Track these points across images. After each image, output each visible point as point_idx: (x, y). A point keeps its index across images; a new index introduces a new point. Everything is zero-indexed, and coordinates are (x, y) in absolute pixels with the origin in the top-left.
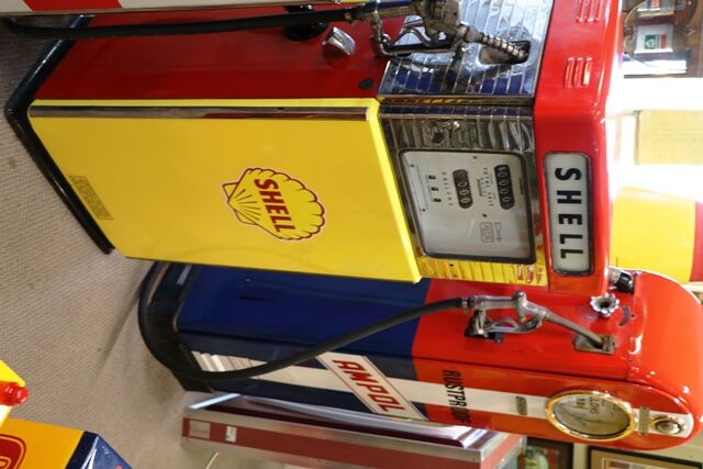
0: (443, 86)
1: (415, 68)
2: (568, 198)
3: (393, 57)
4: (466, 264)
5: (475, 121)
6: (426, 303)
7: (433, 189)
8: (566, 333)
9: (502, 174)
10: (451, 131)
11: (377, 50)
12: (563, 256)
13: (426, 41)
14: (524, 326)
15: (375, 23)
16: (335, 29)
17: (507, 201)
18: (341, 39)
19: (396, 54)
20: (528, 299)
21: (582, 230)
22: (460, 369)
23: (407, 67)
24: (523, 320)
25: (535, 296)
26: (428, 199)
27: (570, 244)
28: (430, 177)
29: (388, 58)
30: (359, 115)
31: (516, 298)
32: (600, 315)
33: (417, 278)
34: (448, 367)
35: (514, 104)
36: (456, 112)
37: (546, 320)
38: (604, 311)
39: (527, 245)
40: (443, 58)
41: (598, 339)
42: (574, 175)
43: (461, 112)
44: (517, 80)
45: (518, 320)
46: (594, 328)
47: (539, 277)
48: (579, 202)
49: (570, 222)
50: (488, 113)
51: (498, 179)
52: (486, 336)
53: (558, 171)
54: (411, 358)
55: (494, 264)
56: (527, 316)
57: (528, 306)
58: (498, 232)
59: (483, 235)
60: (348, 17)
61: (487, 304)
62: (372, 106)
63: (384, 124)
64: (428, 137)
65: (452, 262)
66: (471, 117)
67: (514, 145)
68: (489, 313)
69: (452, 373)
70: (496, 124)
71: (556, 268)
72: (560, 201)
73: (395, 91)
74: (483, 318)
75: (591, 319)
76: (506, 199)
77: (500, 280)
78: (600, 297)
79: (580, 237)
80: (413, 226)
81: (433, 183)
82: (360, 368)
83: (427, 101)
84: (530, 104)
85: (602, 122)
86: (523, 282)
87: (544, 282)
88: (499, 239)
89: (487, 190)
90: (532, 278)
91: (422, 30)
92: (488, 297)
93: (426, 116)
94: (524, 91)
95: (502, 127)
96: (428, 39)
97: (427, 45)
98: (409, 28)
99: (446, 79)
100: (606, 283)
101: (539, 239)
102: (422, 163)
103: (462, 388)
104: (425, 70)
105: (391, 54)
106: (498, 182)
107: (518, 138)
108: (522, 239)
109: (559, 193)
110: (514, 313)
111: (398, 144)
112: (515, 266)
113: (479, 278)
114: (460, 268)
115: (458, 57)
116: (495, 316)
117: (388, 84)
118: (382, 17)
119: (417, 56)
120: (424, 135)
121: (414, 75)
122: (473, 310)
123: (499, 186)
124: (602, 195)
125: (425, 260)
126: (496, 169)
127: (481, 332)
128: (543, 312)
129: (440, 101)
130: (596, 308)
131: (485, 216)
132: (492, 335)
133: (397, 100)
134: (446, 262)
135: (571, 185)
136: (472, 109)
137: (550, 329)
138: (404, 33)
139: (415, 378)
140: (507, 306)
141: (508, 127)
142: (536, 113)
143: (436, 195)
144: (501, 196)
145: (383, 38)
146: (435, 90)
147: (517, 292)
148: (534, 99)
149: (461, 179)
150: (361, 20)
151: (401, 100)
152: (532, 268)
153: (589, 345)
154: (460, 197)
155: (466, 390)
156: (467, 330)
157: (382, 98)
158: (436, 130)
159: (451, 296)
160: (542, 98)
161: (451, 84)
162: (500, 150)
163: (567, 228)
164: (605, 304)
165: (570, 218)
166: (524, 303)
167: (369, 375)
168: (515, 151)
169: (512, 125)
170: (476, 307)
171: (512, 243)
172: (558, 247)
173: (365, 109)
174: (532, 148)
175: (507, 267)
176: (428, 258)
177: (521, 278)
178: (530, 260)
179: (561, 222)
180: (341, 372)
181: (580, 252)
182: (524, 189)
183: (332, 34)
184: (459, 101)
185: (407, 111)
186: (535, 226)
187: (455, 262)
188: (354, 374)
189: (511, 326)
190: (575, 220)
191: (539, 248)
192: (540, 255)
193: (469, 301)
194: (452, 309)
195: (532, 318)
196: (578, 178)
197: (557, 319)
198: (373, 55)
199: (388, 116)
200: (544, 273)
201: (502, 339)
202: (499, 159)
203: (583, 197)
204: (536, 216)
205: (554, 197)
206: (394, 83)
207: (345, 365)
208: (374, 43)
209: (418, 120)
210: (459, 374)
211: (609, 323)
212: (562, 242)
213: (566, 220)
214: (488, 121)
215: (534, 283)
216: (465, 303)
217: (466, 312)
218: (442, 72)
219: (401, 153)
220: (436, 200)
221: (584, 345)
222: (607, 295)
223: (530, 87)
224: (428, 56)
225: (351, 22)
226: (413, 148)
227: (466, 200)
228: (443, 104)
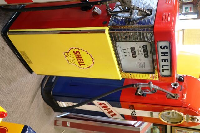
0: (127, 23)
1: (119, 18)
2: (164, 54)
3: (112, 15)
4: (135, 74)
5: (137, 33)
6: (124, 85)
7: (125, 53)
8: (164, 93)
9: (145, 48)
10: (129, 36)
11: (107, 13)
12: (163, 71)
13: (122, 10)
14: (152, 92)
15: (107, 5)
16: (96, 7)
17: (146, 56)
18: (97, 10)
19: (113, 14)
20: (153, 84)
21: (169, 63)
22: (134, 104)
23: (117, 18)
24: (152, 90)
25: (155, 83)
26: (124, 56)
27: (165, 68)
28: (124, 49)
29: (111, 15)
30: (103, 32)
31: (149, 84)
32: (174, 88)
33: (121, 79)
34: (130, 104)
35: (148, 28)
36: (131, 30)
37: (158, 90)
38: (175, 87)
39: (153, 68)
40: (127, 15)
41: (173, 95)
42: (166, 48)
43: (133, 30)
44: (149, 21)
45: (150, 90)
46: (172, 92)
47: (156, 78)
48: (167, 55)
49: (165, 61)
50: (141, 30)
51: (144, 49)
52: (141, 95)
53: (161, 47)
54: (119, 101)
55: (143, 74)
56: (153, 89)
57: (153, 86)
58: (144, 65)
59: (139, 66)
60: (99, 3)
61: (141, 85)
62: (107, 29)
63: (110, 34)
64: (123, 38)
65: (131, 74)
66: (136, 31)
67: (148, 39)
68: (142, 88)
69: (131, 106)
70: (143, 34)
71: (161, 75)
72: (162, 55)
73: (113, 25)
74: (140, 90)
75: (171, 89)
76: (146, 55)
77: (145, 78)
78: (174, 83)
79: (168, 66)
80: (119, 64)
81: (125, 51)
82: (105, 105)
83: (123, 27)
84: (153, 27)
85: (174, 32)
87: (158, 79)
88: (144, 67)
89: (141, 53)
90: (154, 78)
91: (121, 7)
92: (141, 84)
93: (122, 31)
94: (151, 24)
95: (145, 34)
96: (123, 9)
97: (122, 11)
98: (117, 6)
99: (128, 21)
100: (176, 79)
101: (156, 67)
102: (121, 45)
103: (134, 110)
104: (122, 18)
105: (112, 14)
106: (144, 50)
107: (149, 37)
108: (151, 67)
109: (162, 53)
110: (149, 88)
111: (114, 40)
112: (149, 74)
113: (139, 78)
114: (133, 76)
115: (131, 14)
116: (144, 89)
117: (111, 22)
118: (109, 3)
119: (120, 14)
120: (122, 37)
121: (118, 20)
122: (137, 87)
123: (144, 51)
124: (174, 54)
125: (123, 73)
126: (143, 47)
127: (140, 94)
128: (157, 87)
129: (126, 27)
130: (173, 86)
131: (140, 60)
132: (143, 95)
133: (114, 27)
134: (129, 74)
135: (165, 50)
136: (136, 29)
137: (159, 92)
138: (115, 8)
139: (121, 107)
140: (147, 86)
141: (146, 34)
142: (154, 30)
143: (126, 54)
144: (145, 54)
145: (109, 9)
146: (125, 24)
147: (150, 82)
148: (154, 26)
149: (133, 50)
150: (103, 4)
151: (115, 27)
152: (154, 75)
153: (171, 97)
154: (133, 55)
155: (136, 110)
156: (135, 93)
157: (109, 27)
158: (125, 35)
159: (130, 83)
160: (156, 26)
161: (129, 22)
162: (144, 41)
163: (164, 63)
164: (175, 85)
165: (165, 60)
166: (152, 85)
167: (108, 107)
168: (148, 41)
169: (148, 34)
170: (138, 87)
171: (148, 68)
172: (161, 69)
173: (105, 30)
174: (153, 40)
175: (147, 75)
176: (124, 73)
177: (151, 78)
178: (154, 73)
179: (162, 61)
181: (168, 70)
182: (151, 52)
183: (95, 8)
184: (132, 27)
185: (117, 30)
186: (155, 63)
187: (132, 74)
188: (103, 106)
189: (148, 92)
190: (166, 61)
191: (156, 69)
192: (156, 71)
193: (136, 85)
194: (131, 87)
195: (154, 89)
196: (167, 48)
197: (162, 89)
198: (107, 14)
199: (111, 32)
200: (158, 76)
201: (146, 96)
202: (144, 44)
203: (169, 54)
204: (155, 60)
205: (160, 54)
206: (113, 22)
207: (101, 104)
208: (107, 11)
209: (120, 33)
210: (134, 106)
211: (177, 90)
212: (163, 67)
213: (164, 61)
214: (141, 32)
215: (155, 79)
216: (135, 85)
217: (135, 88)
218: (127, 19)
219: (115, 42)
220: (126, 56)
221: (170, 97)
222: (176, 82)
223: (152, 22)
224: (123, 14)
225: (100, 5)
226: (119, 41)
227: (134, 56)
228: (127, 28)
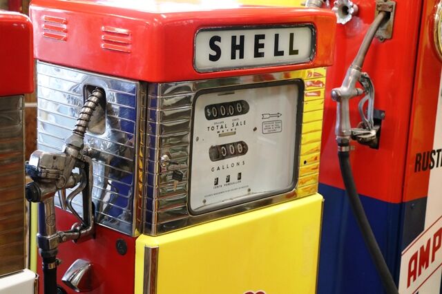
0: (126, 170)
1: (107, 198)
2: (237, 48)
3: (95, 220)
4: (304, 148)
5: (161, 139)
6: (342, 186)
7: (228, 181)
8: (374, 48)
9: (214, 112)
10: (170, 163)
11: (87, 237)
12: (296, 52)
13: (80, 187)
14: (367, 90)
15: (60, 238)
16: (64, 279)
17: (240, 108)
18: (74, 273)
19: (91, 217)
20: (339, 86)
21: (270, 34)
22: (413, 152)
23: (105, 206)
24: (361, 90)
25: (336, 78)
26: (240, 185)
27: (284, 46)
28: (216, 184)
29: (95, 225)
30: (152, 254)
31: (339, 98)
32: (356, 14)
33: (318, 198)
34: (411, 166)
35: (146, 101)
36: (152, 158)
37: (361, 68)
38: (351, 11)
39: (284, 88)
40: (97, 170)
41: (380, 17)
42: (217, 43)
43: (152, 153)
44: (122, 98)
45: (360, 96)
46: (369, 20)
47: (319, 75)
48: (242, 38)
49: (262, 46)
50: (154, 126)
51: (219, 116)
52: (378, 127)
53: (212, 58)
54: (402, 205)
55: (304, 120)
56: (356, 86)
57: (347, 86)
58: (271, 116)
59: (274, 132)
60: (52, 266)
61: (344, 126)
62: (144, 242)
63: (162, 230)
64: (177, 185)
65: (302, 162)
66: (157, 143)
67: (186, 101)
68: (353, 125)
69: (417, 162)
70: (164, 118)
71: (308, 60)
72: (242, 56)
73: (130, 218)
74: (358, 131)
75: (359, 23)
76: (239, 109)
77: (320, 115)
78: (337, 15)
79: (277, 36)
80: (264, 201)
81: (222, 181)
82: (414, 257)
83: (141, 186)
84: (146, 85)
85: (164, 17)
86: (323, 91)
87: (322, 71)
88: (278, 115)
89: (230, 127)
90: (319, 82)
91: (68, 191)
92: (337, 126)
93: (155, 188)
94: (133, 91)
95: (168, 113)
96: (79, 184)
97: (84, 186)
98: (67, 204)
99: (119, 167)
100: (323, 11)
101: (278, 76)
102: (202, 193)
103: (434, 152)
104: (109, 188)
105: (92, 222)
106: (222, 117)
107: (179, 97)
108: (278, 93)
109: (233, 57)
110: (354, 100)
111: (182, 217)
112: (306, 98)
113: (319, 135)
114: (308, 153)
115: (97, 155)
116: (357, 118)
117: (121, 225)
118: (54, 231)
119: (95, 195)
120: (174, 189)
121: (114, 199)
122: (351, 140)
123: (226, 116)
124: (236, 16)
125: (300, 189)
126: (209, 118)
127: (373, 133)
128: (352, 72)
129: (141, 173)
130: (349, 18)
131: (255, 129)
132: (377, 122)
133: (138, 216)
134: (302, 167)
135: (225, 46)
136: (149, 141)
137: (371, 63)
138: (72, 209)
139: (425, 200)
140: (346, 106)
141: (168, 106)
142: (154, 79)
143: (234, 178)
144: (236, 113)
145: (75, 230)
146: (129, 178)
147: (332, 96)
148: (141, 82)
149: (218, 153)
150: (56, 253)
151: (139, 211)
152: (307, 83)
153: (386, 25)
154: (236, 154)
155: (435, 148)
156: (371, 147)
157: (136, 232)
158: (169, 178)
159: (336, 163)
160: (140, 73)
161: (124, 163)
162: (191, 114)
163: (268, 50)
164: (345, 10)
165: (258, 46)
166: (343, 90)
168: (192, 99)
169: (167, 102)
170: (348, 137)
171: (282, 102)
172: (287, 58)
173: (147, 249)
174: (190, 84)
175: (306, 107)
176: (298, 185)
177: (319, 93)
178: (300, 85)
179: (261, 55)
180: (420, 279)
181: (292, 36)
182: (230, 90)
183: (68, 283)
184: (141, 154)
185: (150, 206)
186: (264, 80)
187: (302, 159)
188: (421, 264)
189: (367, 102)
190: (261, 41)
191: (287, 76)
192: (294, 75)
193: (342, 145)
194: (350, 162)
195: (359, 82)
196: (218, 39)
197: (359, 57)
198: (92, 240)
199: (154, 226)
200: (313, 70)
201: (381, 112)
202: (200, 115)
203: (238, 34)
204: (254, 81)
205: (238, 62)
206: (122, 219)
207: (412, 274)
208: (80, 239)
209: (159, 195)
210: (419, 155)
211: (364, 6)
212: (281, 53)
213: (260, 50)
214: (161, 126)
215: (323, 80)
216: (344, 149)
217: (353, 148)
218: (112, 171)
219: (191, 212)
220: (239, 179)
221: (387, 30)
222: (335, 8)
223: (129, 86)
224: (95, 184)
225: (58, 263)
226: (187, 201)
227: (239, 147)
228: (144, 170)
